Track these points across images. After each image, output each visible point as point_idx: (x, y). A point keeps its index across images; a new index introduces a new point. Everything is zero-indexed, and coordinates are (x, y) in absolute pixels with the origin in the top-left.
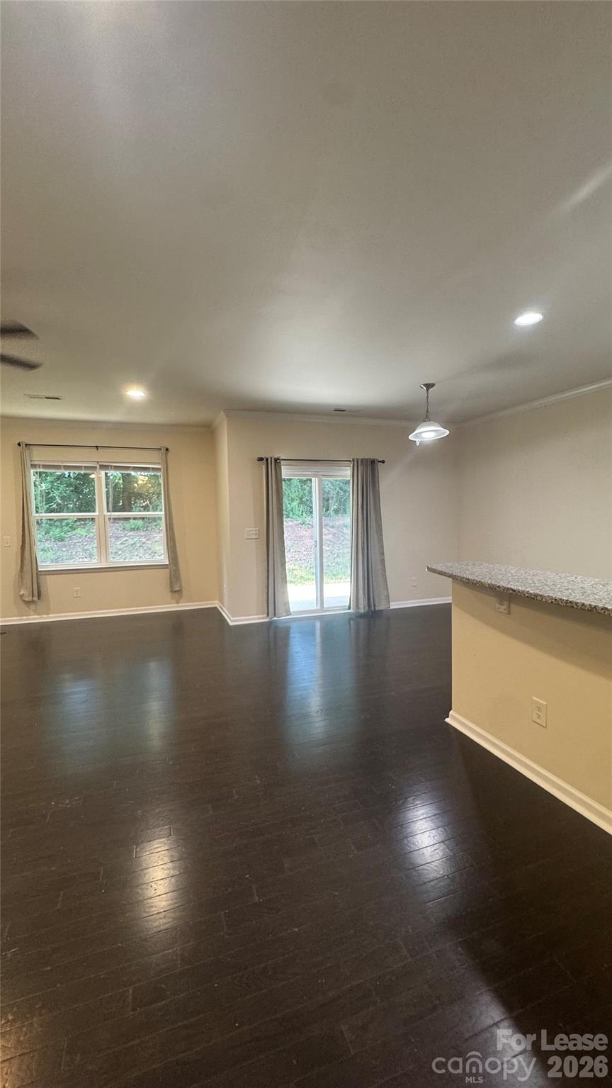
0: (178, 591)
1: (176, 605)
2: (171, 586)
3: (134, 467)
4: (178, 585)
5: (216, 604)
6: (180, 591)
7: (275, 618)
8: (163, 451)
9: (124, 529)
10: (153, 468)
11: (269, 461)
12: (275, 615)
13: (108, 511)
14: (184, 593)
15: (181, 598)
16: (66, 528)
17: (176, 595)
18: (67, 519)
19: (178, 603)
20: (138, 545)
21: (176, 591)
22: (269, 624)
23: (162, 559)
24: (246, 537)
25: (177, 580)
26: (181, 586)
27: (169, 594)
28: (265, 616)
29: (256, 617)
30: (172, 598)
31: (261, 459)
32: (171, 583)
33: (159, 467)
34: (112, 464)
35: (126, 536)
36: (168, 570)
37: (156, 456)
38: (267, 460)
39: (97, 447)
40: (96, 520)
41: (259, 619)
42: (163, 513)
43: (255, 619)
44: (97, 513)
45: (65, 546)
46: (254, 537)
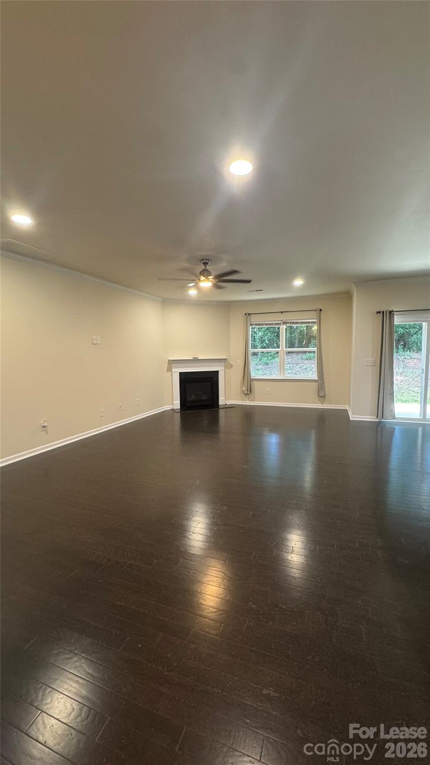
0: (323, 396)
1: (321, 405)
2: (318, 393)
3: (301, 322)
4: (323, 392)
5: (346, 407)
6: (324, 397)
7: (383, 420)
8: (318, 311)
9: (302, 359)
10: (312, 322)
11: (385, 313)
12: (383, 418)
13: (286, 348)
14: (326, 398)
15: (324, 400)
16: (270, 358)
17: (322, 399)
18: (271, 352)
19: (322, 404)
20: (309, 369)
21: (321, 396)
22: (379, 423)
23: (315, 377)
24: (365, 364)
25: (322, 390)
26: (325, 394)
27: (317, 398)
28: (376, 417)
29: (369, 417)
30: (319, 400)
31: (378, 313)
32: (319, 391)
33: (316, 321)
34: (289, 321)
35: (302, 363)
36: (317, 383)
37: (314, 314)
38: (383, 312)
39: (282, 312)
40: (280, 353)
41: (371, 418)
42: (316, 349)
43: (370, 418)
44: (280, 349)
45: (269, 368)
46: (371, 364)
